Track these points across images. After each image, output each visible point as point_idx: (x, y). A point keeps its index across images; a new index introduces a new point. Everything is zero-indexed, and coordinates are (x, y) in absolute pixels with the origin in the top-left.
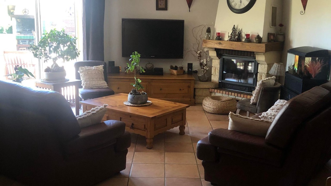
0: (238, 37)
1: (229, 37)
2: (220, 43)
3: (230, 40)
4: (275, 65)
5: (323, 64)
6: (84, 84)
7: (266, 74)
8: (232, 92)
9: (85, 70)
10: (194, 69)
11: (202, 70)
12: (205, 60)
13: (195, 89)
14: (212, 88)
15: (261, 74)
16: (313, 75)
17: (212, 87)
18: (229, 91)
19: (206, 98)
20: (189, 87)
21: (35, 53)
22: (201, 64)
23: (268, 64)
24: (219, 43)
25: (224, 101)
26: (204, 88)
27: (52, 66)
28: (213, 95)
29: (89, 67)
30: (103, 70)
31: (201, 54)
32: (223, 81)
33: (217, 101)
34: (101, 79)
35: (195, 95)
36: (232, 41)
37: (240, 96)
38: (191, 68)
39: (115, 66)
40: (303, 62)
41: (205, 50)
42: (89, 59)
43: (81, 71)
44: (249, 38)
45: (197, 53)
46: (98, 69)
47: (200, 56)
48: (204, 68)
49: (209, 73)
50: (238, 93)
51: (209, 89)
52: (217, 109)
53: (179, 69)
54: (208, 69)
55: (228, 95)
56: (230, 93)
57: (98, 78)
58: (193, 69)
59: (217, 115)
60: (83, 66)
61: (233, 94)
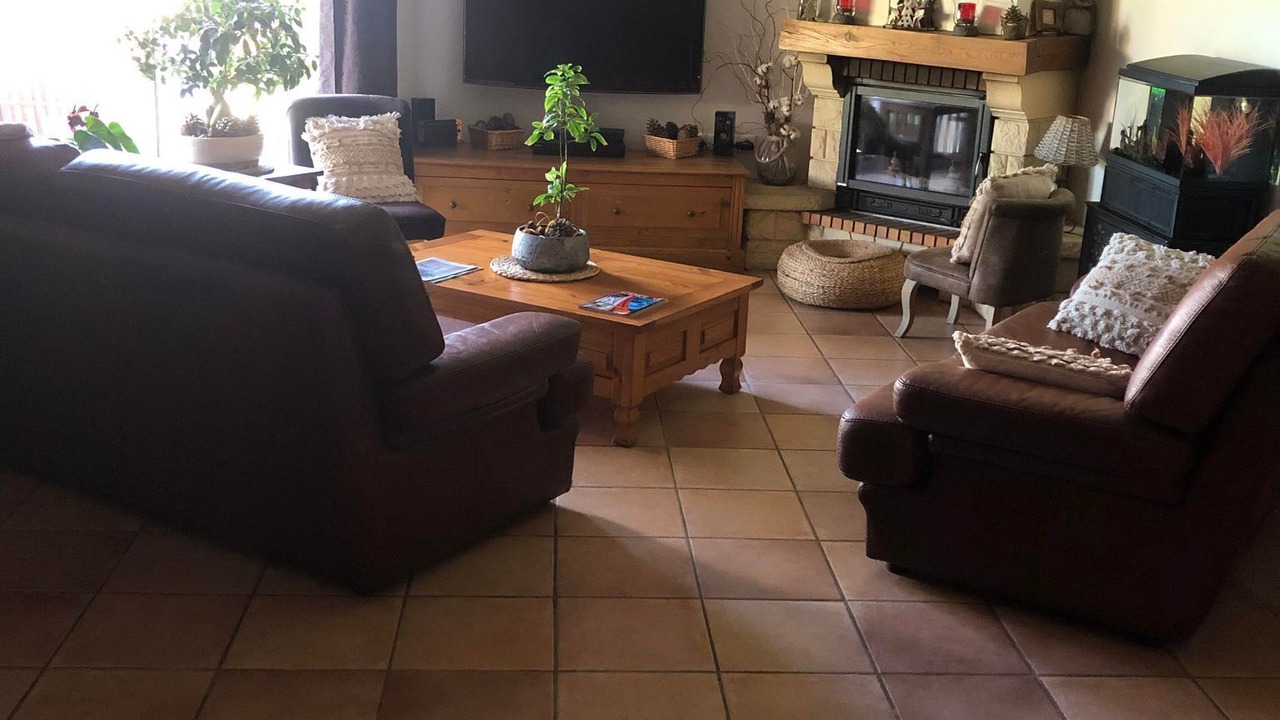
0: (925, 14)
1: (890, 13)
2: (850, 37)
3: (896, 24)
4: (1061, 124)
5: (1259, 125)
6: (328, 186)
7: (1022, 160)
8: (889, 225)
9: (329, 133)
10: (739, 137)
11: (774, 138)
12: (785, 101)
13: (746, 212)
14: (812, 212)
15: (1003, 157)
16: (1219, 163)
17: (810, 207)
18: (879, 223)
19: (792, 248)
20: (726, 205)
21: (143, 60)
22: (770, 117)
23: (1030, 121)
24: (846, 35)
25: (865, 261)
26: (782, 211)
27: (210, 112)
28: (814, 235)
29: (345, 118)
30: (399, 131)
31: (771, 77)
32: (853, 184)
33: (837, 260)
34: (391, 168)
35: (745, 238)
36: (902, 28)
37: (921, 241)
38: (731, 130)
39: (437, 119)
40: (1185, 114)
41: (784, 60)
42: (344, 89)
43: (316, 133)
44: (972, 22)
45: (755, 72)
46: (378, 127)
47: (767, 87)
48: (782, 130)
49: (801, 151)
50: (913, 229)
51: (799, 212)
52: (837, 291)
53: (682, 134)
54: (795, 138)
55: (875, 235)
56: (882, 230)
57: (381, 163)
58: (736, 136)
59: (836, 313)
60: (323, 116)
61: (894, 232)
